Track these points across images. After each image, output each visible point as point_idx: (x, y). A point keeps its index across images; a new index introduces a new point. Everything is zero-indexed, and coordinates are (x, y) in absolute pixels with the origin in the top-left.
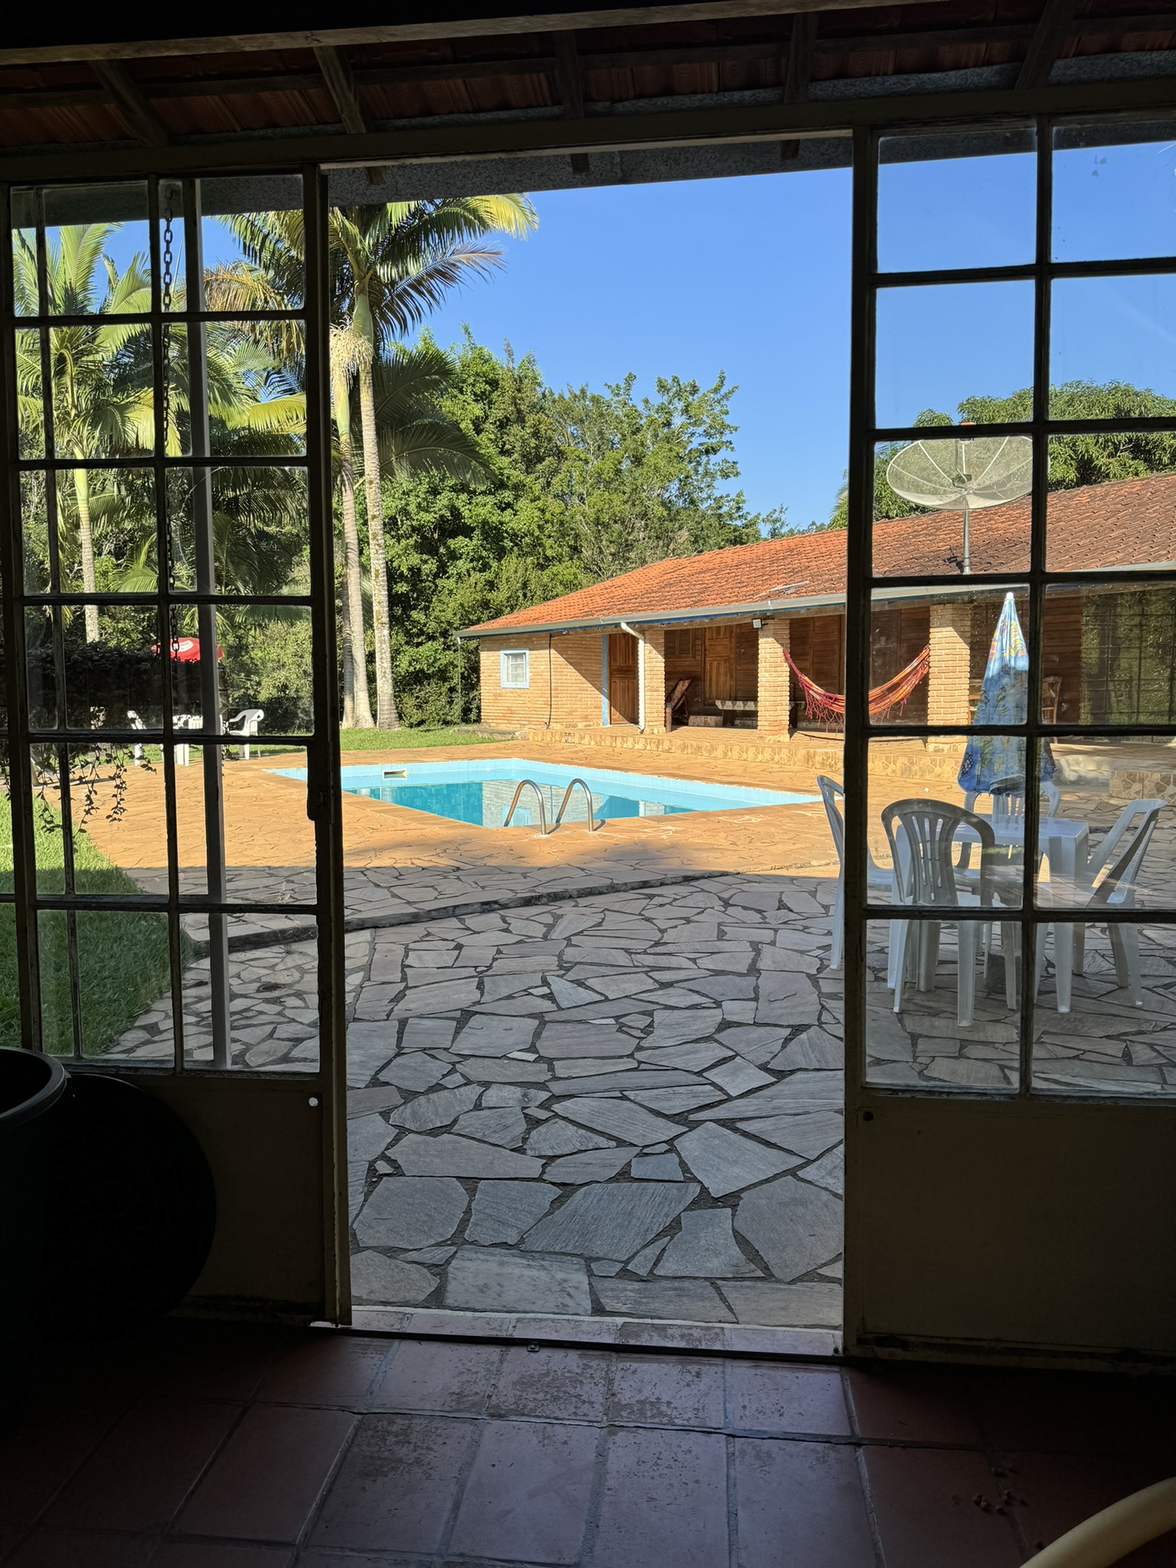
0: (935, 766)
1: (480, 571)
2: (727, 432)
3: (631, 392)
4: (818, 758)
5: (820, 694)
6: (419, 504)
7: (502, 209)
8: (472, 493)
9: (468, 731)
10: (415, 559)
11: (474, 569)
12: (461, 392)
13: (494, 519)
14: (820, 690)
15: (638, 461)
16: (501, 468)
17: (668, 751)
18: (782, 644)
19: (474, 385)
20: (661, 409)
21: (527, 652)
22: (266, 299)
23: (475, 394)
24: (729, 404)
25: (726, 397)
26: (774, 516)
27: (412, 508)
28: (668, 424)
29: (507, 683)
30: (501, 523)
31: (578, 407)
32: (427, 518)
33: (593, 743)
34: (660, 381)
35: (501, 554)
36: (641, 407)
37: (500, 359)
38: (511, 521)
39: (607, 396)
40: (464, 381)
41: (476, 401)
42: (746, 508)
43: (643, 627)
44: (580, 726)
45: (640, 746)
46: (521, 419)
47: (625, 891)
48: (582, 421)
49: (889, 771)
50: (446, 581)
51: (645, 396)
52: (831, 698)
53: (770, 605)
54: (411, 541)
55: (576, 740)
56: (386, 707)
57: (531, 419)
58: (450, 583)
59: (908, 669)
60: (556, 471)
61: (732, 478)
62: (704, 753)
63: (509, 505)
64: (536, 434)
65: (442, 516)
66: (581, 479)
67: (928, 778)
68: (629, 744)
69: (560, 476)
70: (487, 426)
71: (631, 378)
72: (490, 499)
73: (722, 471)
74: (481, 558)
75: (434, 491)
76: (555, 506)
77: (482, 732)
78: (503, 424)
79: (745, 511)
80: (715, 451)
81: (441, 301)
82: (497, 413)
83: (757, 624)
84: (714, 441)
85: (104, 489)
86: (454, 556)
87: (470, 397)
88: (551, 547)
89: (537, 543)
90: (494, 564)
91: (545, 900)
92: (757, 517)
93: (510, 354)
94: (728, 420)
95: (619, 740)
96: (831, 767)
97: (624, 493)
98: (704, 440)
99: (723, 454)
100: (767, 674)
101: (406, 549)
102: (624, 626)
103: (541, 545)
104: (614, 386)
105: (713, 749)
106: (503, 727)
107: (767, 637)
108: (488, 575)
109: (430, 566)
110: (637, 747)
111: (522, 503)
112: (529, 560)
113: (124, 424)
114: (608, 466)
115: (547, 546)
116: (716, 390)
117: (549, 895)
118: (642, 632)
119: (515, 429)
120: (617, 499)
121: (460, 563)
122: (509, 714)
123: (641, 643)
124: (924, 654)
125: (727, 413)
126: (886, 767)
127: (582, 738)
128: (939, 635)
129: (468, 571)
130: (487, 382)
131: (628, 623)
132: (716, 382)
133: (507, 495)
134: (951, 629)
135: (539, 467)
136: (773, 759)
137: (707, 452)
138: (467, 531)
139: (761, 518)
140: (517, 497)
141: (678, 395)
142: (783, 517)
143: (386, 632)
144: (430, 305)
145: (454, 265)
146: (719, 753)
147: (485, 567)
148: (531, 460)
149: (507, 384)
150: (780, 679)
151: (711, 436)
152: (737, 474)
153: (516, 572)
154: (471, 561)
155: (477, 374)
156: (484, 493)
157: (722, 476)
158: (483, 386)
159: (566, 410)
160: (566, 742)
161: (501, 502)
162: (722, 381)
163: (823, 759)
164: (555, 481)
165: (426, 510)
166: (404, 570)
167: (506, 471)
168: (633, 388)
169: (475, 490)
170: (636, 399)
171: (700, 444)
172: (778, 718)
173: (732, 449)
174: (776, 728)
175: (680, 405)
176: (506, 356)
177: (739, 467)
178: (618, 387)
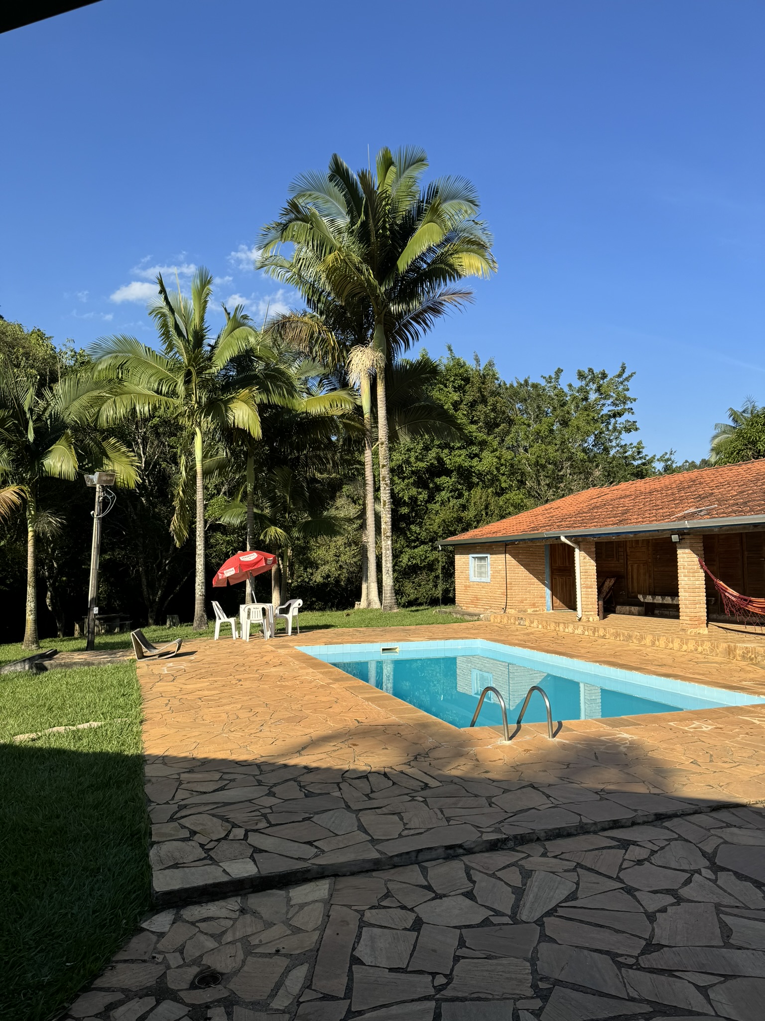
1: (456, 498)
2: (629, 402)
3: (559, 380)
4: (739, 652)
5: (735, 597)
6: (417, 456)
7: (472, 261)
8: (452, 449)
9: (446, 613)
10: (414, 491)
11: (452, 497)
12: (446, 387)
13: (466, 464)
14: (735, 593)
15: (565, 423)
16: (470, 432)
17: (604, 637)
18: (697, 555)
19: (454, 382)
20: (581, 390)
21: (489, 556)
22: (319, 331)
23: (455, 387)
24: (629, 384)
25: (627, 379)
26: (666, 457)
27: (412, 460)
28: (586, 399)
29: (474, 578)
30: (471, 467)
31: (523, 393)
32: (422, 465)
33: (540, 626)
34: (580, 372)
35: (471, 486)
36: (566, 389)
37: (471, 364)
38: (477, 465)
39: (543, 383)
40: (448, 380)
41: (455, 391)
42: (644, 452)
43: (580, 540)
44: (530, 611)
45: (579, 631)
46: (484, 401)
47: (595, 833)
48: (526, 400)
50: (434, 505)
51: (569, 381)
52: (746, 600)
53: (687, 524)
54: (411, 480)
55: (527, 623)
56: (389, 595)
57: (491, 400)
58: (436, 507)
60: (508, 432)
61: (633, 432)
62: (635, 641)
63: (476, 455)
64: (493, 410)
65: (432, 464)
66: (525, 437)
68: (570, 629)
69: (511, 435)
70: (462, 406)
71: (559, 371)
72: (464, 452)
73: (625, 427)
74: (458, 489)
75: (427, 448)
76: (508, 455)
77: (456, 613)
78: (473, 405)
79: (644, 454)
80: (620, 414)
81: (432, 327)
82: (469, 398)
83: (675, 538)
84: (619, 408)
85: (217, 453)
86: (438, 489)
87: (451, 389)
88: (505, 481)
89: (494, 480)
90: (466, 494)
91: (511, 844)
92: (654, 457)
93: (478, 360)
94: (628, 394)
95: (562, 626)
97: (556, 445)
98: (613, 408)
99: (627, 416)
100: (686, 579)
101: (408, 485)
102: (563, 539)
103: (498, 480)
104: (547, 377)
105: (642, 638)
106: (472, 610)
107: (685, 548)
108: (462, 501)
109: (424, 496)
110: (576, 632)
111: (485, 454)
112: (490, 490)
113: (226, 411)
114: (544, 428)
115: (502, 481)
116: (620, 376)
117: (515, 837)
118: (577, 543)
119: (480, 407)
120: (551, 449)
121: (443, 493)
122: (476, 600)
123: (577, 551)
125: (628, 390)
127: (532, 622)
129: (448, 498)
130: (462, 380)
131: (566, 537)
132: (618, 371)
133: (475, 449)
135: (497, 430)
136: (696, 650)
137: (614, 416)
138: (448, 473)
139: (656, 458)
140: (482, 450)
141: (593, 380)
142: (673, 457)
143: (389, 542)
144: (424, 330)
145: (440, 303)
146: (648, 641)
147: (460, 496)
148: (491, 426)
149: (476, 380)
150: (697, 582)
151: (617, 405)
152: (637, 429)
153: (481, 498)
154: (451, 492)
155: (456, 375)
156: (459, 448)
157: (626, 431)
158: (460, 382)
159: (515, 394)
160: (519, 624)
161: (471, 454)
162: (623, 369)
163: (743, 653)
164: (507, 438)
165: (421, 460)
166: (406, 499)
167: (474, 434)
168: (561, 377)
169: (453, 446)
170: (563, 384)
171: (609, 411)
172: (698, 614)
173: (633, 413)
174: (696, 623)
175: (594, 387)
176: (475, 362)
177: (638, 425)
178: (550, 377)
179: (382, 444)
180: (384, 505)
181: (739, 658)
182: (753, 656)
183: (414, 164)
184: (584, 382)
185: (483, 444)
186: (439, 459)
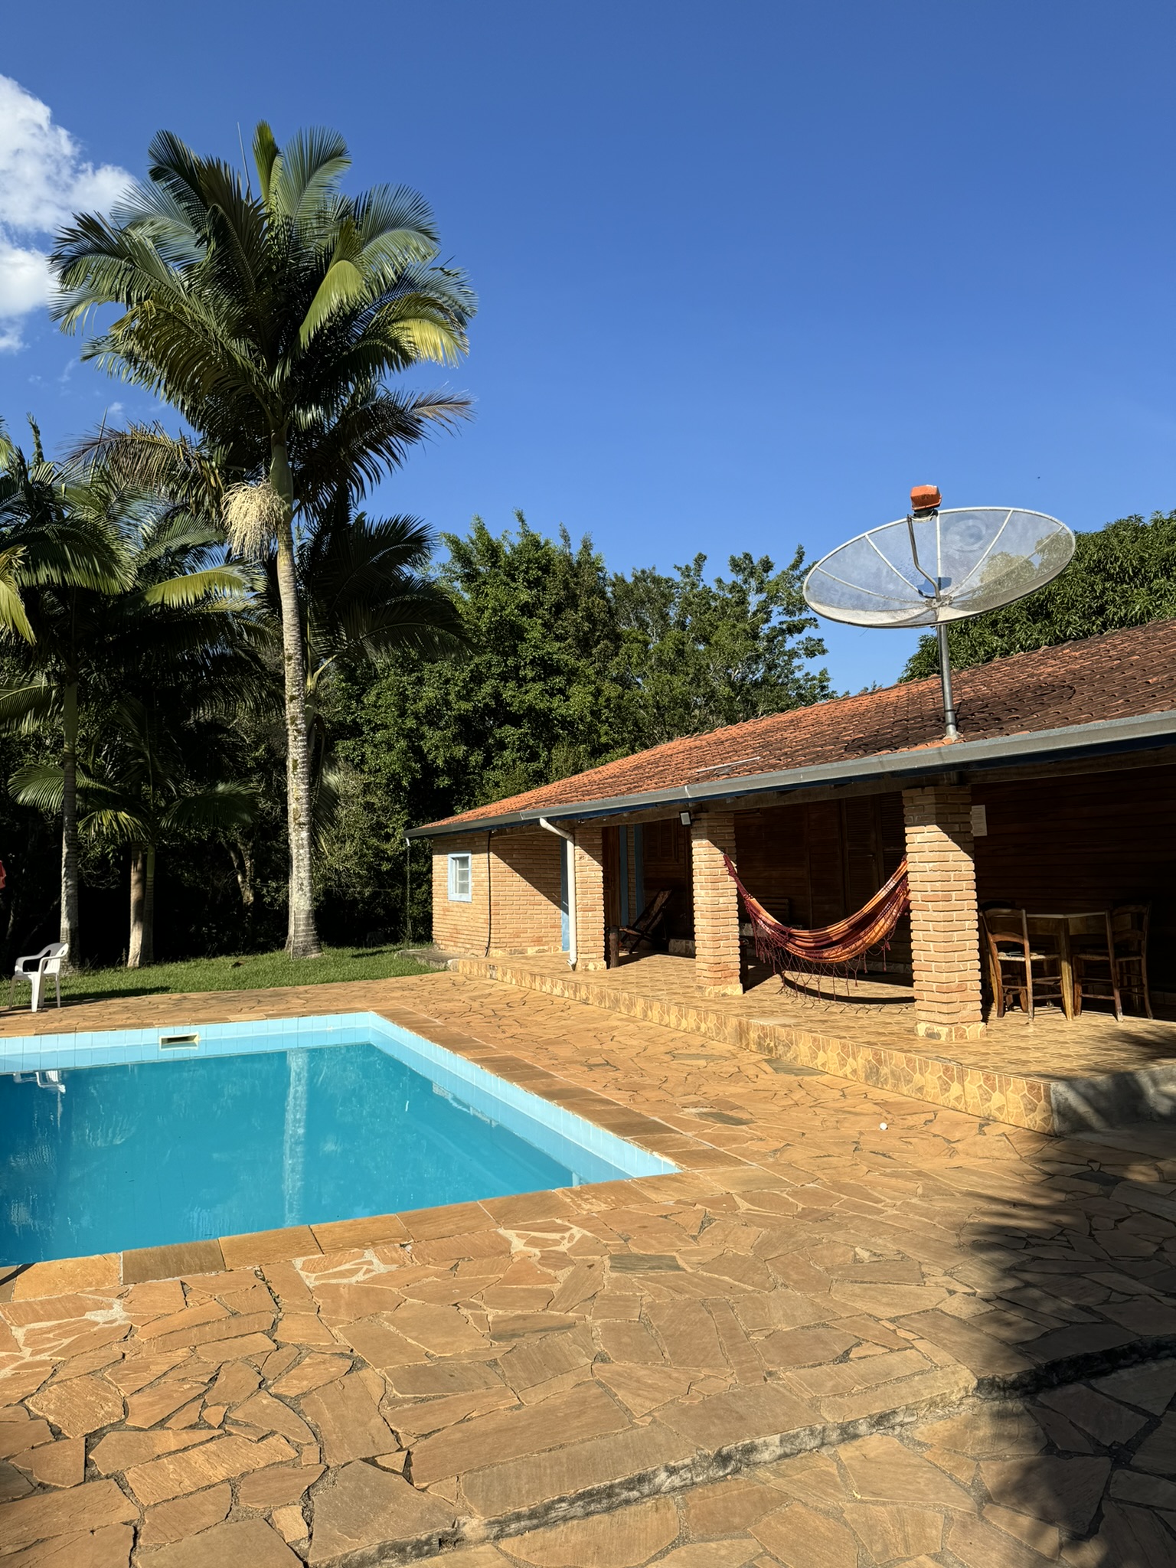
0: (914, 1069)
1: (528, 760)
3: (702, 573)
4: (753, 1035)
5: (769, 926)
6: (459, 691)
7: (426, 335)
8: (521, 681)
9: (408, 956)
10: (460, 751)
11: (521, 758)
13: (542, 705)
14: (771, 919)
16: (549, 653)
17: (586, 1002)
18: (723, 849)
19: (526, 573)
20: (734, 587)
21: (470, 855)
23: (528, 581)
27: (452, 697)
28: (744, 603)
29: (454, 896)
30: (550, 710)
31: (640, 592)
32: (468, 706)
33: (514, 982)
34: (733, 560)
35: (553, 740)
36: (714, 588)
37: (556, 544)
38: (559, 707)
39: (677, 577)
40: (517, 569)
41: (529, 588)
44: (530, 952)
45: (557, 990)
46: (572, 600)
48: (642, 603)
49: (848, 1070)
50: (492, 773)
51: (717, 574)
52: (783, 932)
54: (449, 733)
55: (499, 976)
56: (303, 928)
57: (583, 602)
59: (882, 893)
60: (613, 654)
61: (819, 657)
62: (623, 1009)
63: (561, 691)
64: (588, 618)
65: (486, 705)
66: (639, 661)
67: (905, 1090)
68: (547, 988)
69: (617, 659)
70: (540, 611)
71: (701, 559)
72: (539, 686)
73: (806, 649)
74: (529, 747)
75: (477, 678)
76: (611, 690)
77: (420, 957)
78: (558, 609)
79: (830, 690)
80: (800, 630)
82: (549, 599)
83: (685, 819)
84: (796, 618)
86: (502, 745)
87: (520, 584)
88: (606, 734)
89: (592, 729)
90: (544, 753)
93: (566, 538)
95: (538, 981)
96: (770, 1051)
97: (688, 674)
98: (787, 618)
99: (808, 632)
100: (704, 894)
102: (544, 823)
103: (597, 732)
104: (683, 567)
105: (631, 1005)
106: (448, 950)
107: (701, 838)
108: (534, 766)
109: (476, 758)
111: (574, 689)
112: (581, 748)
115: (602, 732)
116: (795, 567)
118: (566, 830)
119: (569, 613)
120: (677, 681)
121: (506, 753)
122: (456, 934)
123: (570, 845)
124: (903, 868)
126: (843, 1063)
127: (504, 974)
128: (919, 838)
129: (514, 761)
130: (539, 568)
131: (549, 820)
132: (792, 558)
133: (559, 681)
134: (935, 828)
135: (594, 651)
136: (698, 1028)
137: (790, 631)
138: (515, 720)
140: (569, 682)
141: (752, 572)
143: (305, 834)
144: (391, 465)
145: (410, 415)
146: (638, 1011)
147: (534, 757)
148: (585, 645)
149: (559, 568)
150: (721, 900)
151: (792, 613)
152: (824, 652)
153: (566, 761)
154: (518, 751)
155: (529, 561)
156: (533, 680)
157: (808, 655)
158: (535, 573)
159: (626, 592)
160: (491, 977)
161: (553, 689)
162: (801, 555)
163: (759, 1037)
164: (612, 664)
165: (466, 697)
166: (440, 762)
167: (555, 656)
168: (704, 568)
169: (525, 677)
170: (708, 579)
171: (781, 623)
172: (723, 959)
173: (816, 626)
174: (719, 974)
175: (753, 583)
176: (562, 541)
177: (826, 645)
178: (687, 567)
179: (290, 658)
180: (295, 768)
181: (754, 1047)
182: (772, 1044)
183: (326, 161)
184: (741, 577)
185: (572, 675)
186: (497, 695)
